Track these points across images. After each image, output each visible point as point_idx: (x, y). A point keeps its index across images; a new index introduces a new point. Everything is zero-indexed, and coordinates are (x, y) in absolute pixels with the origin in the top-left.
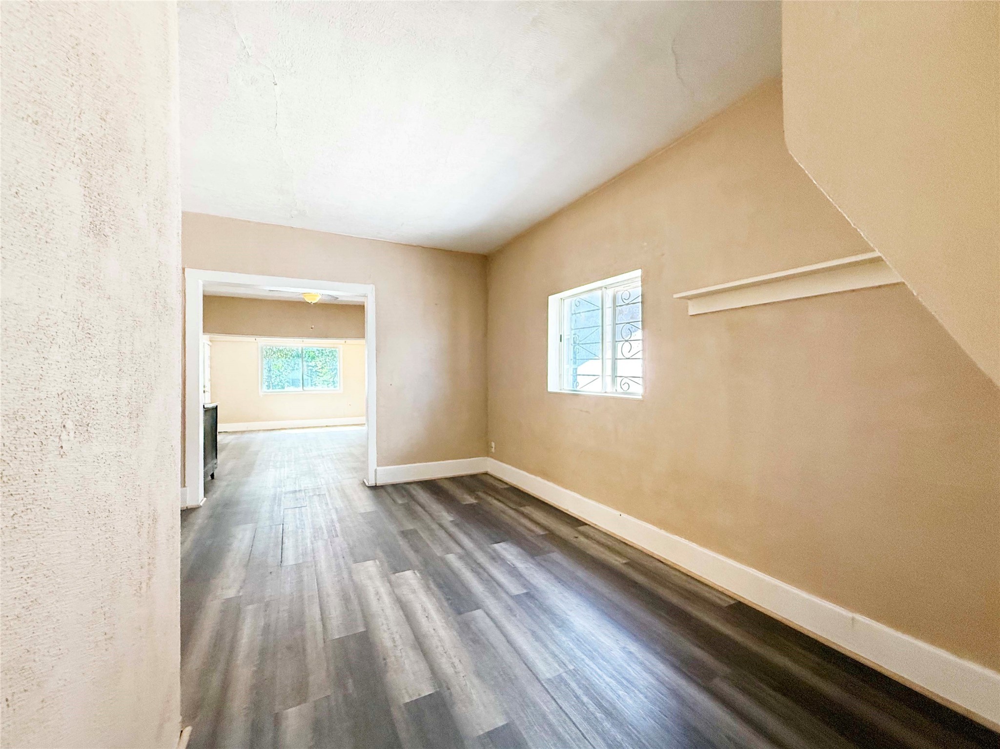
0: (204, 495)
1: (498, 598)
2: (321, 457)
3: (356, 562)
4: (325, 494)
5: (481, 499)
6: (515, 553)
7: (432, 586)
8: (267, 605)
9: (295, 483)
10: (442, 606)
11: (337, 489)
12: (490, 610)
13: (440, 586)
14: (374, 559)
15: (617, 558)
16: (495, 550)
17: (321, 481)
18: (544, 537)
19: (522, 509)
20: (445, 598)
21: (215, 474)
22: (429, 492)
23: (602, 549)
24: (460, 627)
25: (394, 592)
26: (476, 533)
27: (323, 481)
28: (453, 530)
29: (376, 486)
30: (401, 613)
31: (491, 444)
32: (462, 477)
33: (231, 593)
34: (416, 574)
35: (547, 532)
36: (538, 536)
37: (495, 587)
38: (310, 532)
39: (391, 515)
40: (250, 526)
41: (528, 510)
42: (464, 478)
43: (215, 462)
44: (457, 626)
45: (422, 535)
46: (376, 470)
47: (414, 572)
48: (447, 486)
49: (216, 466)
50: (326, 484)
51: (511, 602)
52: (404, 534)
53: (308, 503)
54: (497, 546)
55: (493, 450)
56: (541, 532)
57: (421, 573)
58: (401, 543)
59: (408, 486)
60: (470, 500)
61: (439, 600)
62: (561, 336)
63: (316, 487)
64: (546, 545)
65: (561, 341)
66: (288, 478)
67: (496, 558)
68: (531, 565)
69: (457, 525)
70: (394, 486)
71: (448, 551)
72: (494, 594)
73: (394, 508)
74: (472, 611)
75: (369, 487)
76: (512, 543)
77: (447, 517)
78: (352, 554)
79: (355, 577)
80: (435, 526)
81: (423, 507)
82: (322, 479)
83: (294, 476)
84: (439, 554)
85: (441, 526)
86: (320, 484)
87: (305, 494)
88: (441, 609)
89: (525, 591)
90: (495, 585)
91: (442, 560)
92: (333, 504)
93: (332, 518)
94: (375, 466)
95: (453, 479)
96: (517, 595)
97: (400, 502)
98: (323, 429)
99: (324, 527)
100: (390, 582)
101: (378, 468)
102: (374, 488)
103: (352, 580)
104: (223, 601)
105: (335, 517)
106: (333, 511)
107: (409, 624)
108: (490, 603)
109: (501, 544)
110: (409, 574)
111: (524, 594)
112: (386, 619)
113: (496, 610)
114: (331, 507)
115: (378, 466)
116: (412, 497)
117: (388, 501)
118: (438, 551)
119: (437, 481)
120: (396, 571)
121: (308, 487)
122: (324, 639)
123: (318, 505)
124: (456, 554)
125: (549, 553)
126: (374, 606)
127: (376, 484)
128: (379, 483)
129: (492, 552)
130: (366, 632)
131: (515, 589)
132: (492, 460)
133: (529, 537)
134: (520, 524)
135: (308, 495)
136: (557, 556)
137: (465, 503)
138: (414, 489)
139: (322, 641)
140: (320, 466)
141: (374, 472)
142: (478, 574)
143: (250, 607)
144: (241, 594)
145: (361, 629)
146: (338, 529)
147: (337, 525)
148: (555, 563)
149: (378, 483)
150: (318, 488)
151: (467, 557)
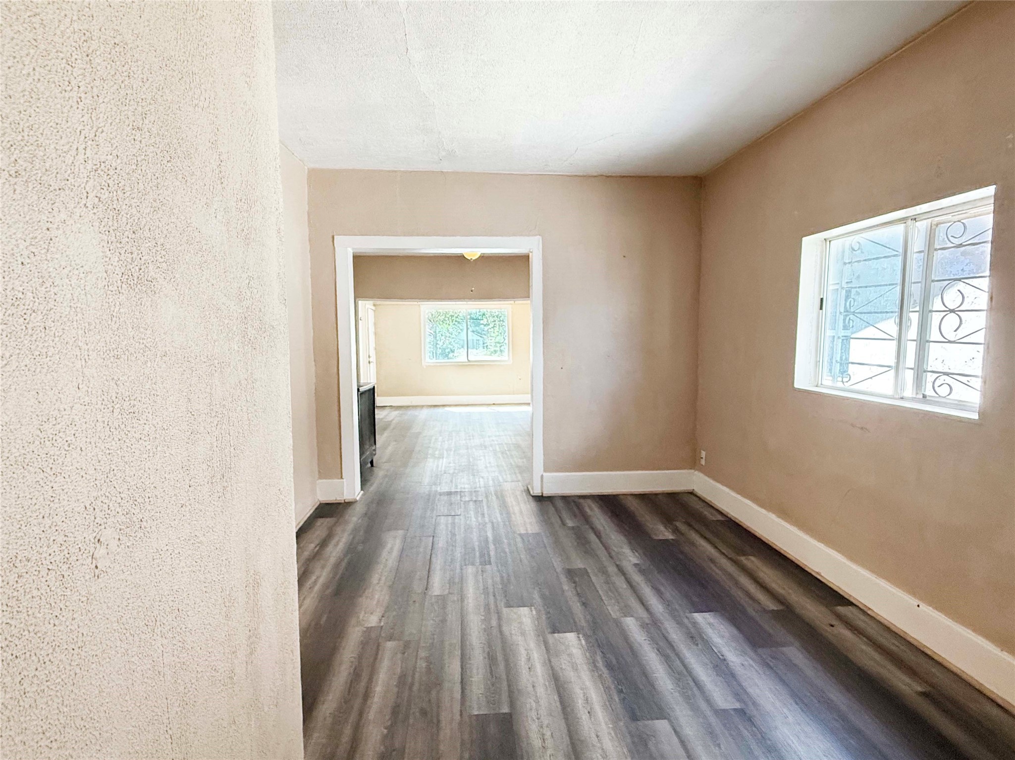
0: (361, 488)
1: (695, 709)
2: (483, 448)
3: (509, 606)
4: (482, 501)
5: (682, 534)
6: (727, 634)
7: (600, 664)
8: (407, 645)
9: (451, 481)
10: (611, 699)
11: (496, 494)
12: (681, 726)
13: (609, 666)
14: (530, 606)
15: (908, 680)
16: (695, 624)
17: (479, 481)
18: (775, 614)
19: (743, 558)
20: (616, 687)
21: (374, 461)
22: (610, 514)
23: (877, 656)
24: (633, 743)
25: (550, 661)
26: (669, 592)
27: (482, 483)
28: (637, 578)
29: (542, 496)
30: (556, 697)
31: (700, 452)
32: (656, 495)
33: (373, 620)
34: (580, 640)
35: (781, 607)
36: (765, 611)
37: (691, 690)
38: (461, 553)
39: (557, 542)
40: (400, 533)
41: (753, 562)
42: (660, 497)
43: (373, 448)
44: (629, 740)
45: (594, 578)
46: (542, 476)
47: (579, 637)
48: (634, 506)
49: (374, 452)
50: (485, 487)
51: (713, 720)
52: (571, 573)
53: (462, 510)
54: (698, 617)
55: (703, 462)
56: (772, 606)
57: (586, 640)
58: (566, 587)
59: (581, 501)
60: (664, 533)
61: (607, 689)
62: (822, 300)
63: (473, 490)
64: (778, 631)
65: (821, 308)
66: (445, 473)
67: (696, 637)
68: (751, 662)
69: (642, 572)
70: (565, 498)
71: (627, 611)
72: (688, 699)
73: (562, 533)
74: (652, 719)
75: (533, 496)
76: (722, 615)
77: (630, 558)
78: (505, 593)
79: (505, 629)
80: (612, 569)
81: (598, 535)
82: (481, 480)
83: (451, 472)
84: (614, 616)
85: (621, 571)
86: (478, 486)
87: (461, 497)
88: (608, 704)
89: (738, 705)
90: (692, 684)
91: (618, 623)
92: (490, 516)
93: (487, 535)
94: (542, 472)
95: (643, 497)
96: (724, 711)
97: (570, 523)
98: (490, 407)
99: (477, 549)
100: (546, 643)
101: (545, 474)
102: (540, 499)
103: (501, 632)
104: (365, 629)
105: (490, 534)
106: (489, 526)
107: (564, 718)
108: (682, 713)
109: (707, 615)
110: (571, 637)
111: (735, 710)
112: (537, 702)
113: (690, 729)
114: (487, 520)
115: (545, 471)
116: (586, 519)
117: (555, 520)
118: (613, 610)
119: (622, 497)
120: (555, 630)
121: (464, 488)
122: (461, 711)
123: (473, 516)
124: (637, 619)
125: (783, 646)
126: (524, 679)
127: (542, 493)
128: (546, 493)
129: (690, 625)
130: (510, 715)
131: (722, 699)
132: (701, 475)
133: (750, 611)
134: (737, 583)
135: (463, 499)
136: (795, 653)
137: (656, 538)
138: (590, 507)
139: (458, 713)
140: (480, 460)
141: (540, 479)
142: (666, 658)
143: (390, 645)
144: (382, 624)
145: (505, 710)
146: (492, 553)
147: (492, 547)
148: (791, 666)
149: (544, 493)
150: (475, 491)
151: (652, 626)
